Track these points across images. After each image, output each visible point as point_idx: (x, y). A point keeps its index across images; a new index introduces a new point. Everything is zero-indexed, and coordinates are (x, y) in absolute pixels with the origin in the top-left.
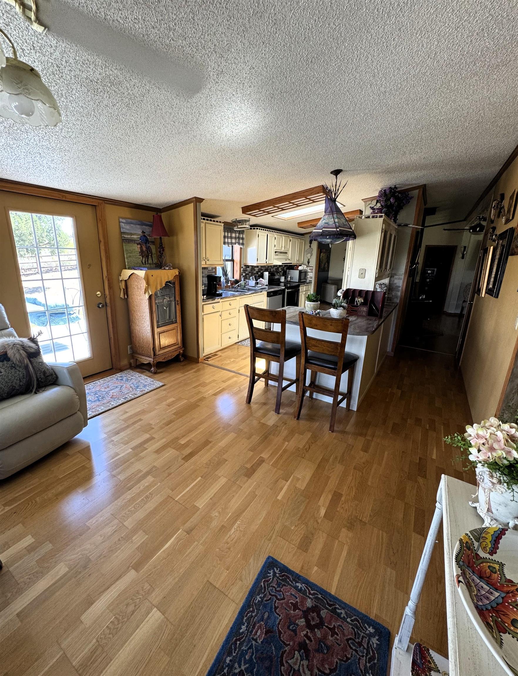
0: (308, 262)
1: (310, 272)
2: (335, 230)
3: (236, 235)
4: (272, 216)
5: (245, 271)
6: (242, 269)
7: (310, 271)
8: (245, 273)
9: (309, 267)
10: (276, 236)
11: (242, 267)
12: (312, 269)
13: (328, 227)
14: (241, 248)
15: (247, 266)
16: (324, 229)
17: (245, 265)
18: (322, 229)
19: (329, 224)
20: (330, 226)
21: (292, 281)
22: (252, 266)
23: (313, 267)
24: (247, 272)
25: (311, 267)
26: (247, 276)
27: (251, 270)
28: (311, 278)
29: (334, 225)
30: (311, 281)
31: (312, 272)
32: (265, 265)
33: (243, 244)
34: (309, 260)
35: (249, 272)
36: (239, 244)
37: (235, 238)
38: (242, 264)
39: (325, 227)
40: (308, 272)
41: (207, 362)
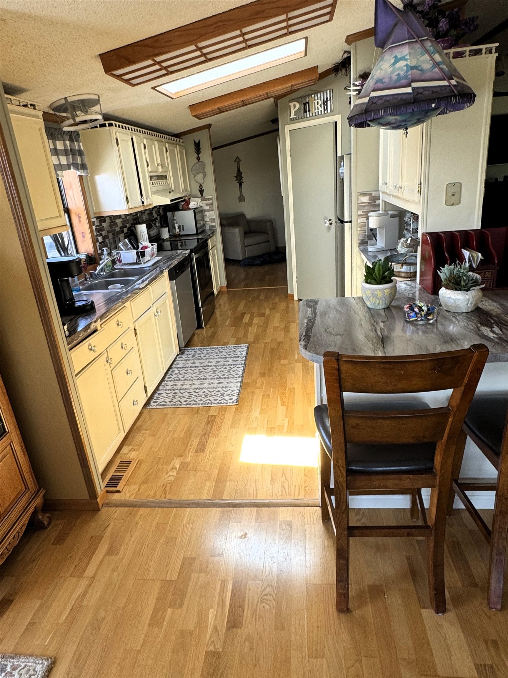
0: (201, 192)
1: (208, 210)
2: (445, 83)
3: (65, 145)
4: (154, 88)
5: (99, 230)
6: (94, 227)
7: (207, 208)
8: (101, 235)
9: (205, 200)
10: (145, 141)
11: (94, 223)
12: (212, 204)
13: (423, 77)
14: (81, 177)
15: (102, 219)
16: (414, 85)
17: (97, 218)
18: (409, 85)
19: (421, 70)
20: (427, 75)
21: (182, 233)
22: (110, 217)
23: (211, 199)
24: (104, 233)
25: (208, 199)
26: (107, 240)
27: (111, 226)
28: (213, 220)
29: (436, 70)
30: (214, 227)
31: (212, 210)
32: (142, 209)
33: (83, 167)
34: (201, 186)
35: (108, 232)
36: (77, 167)
37: (66, 152)
38: (92, 215)
39: (417, 78)
40: (205, 211)
41: (116, 496)
